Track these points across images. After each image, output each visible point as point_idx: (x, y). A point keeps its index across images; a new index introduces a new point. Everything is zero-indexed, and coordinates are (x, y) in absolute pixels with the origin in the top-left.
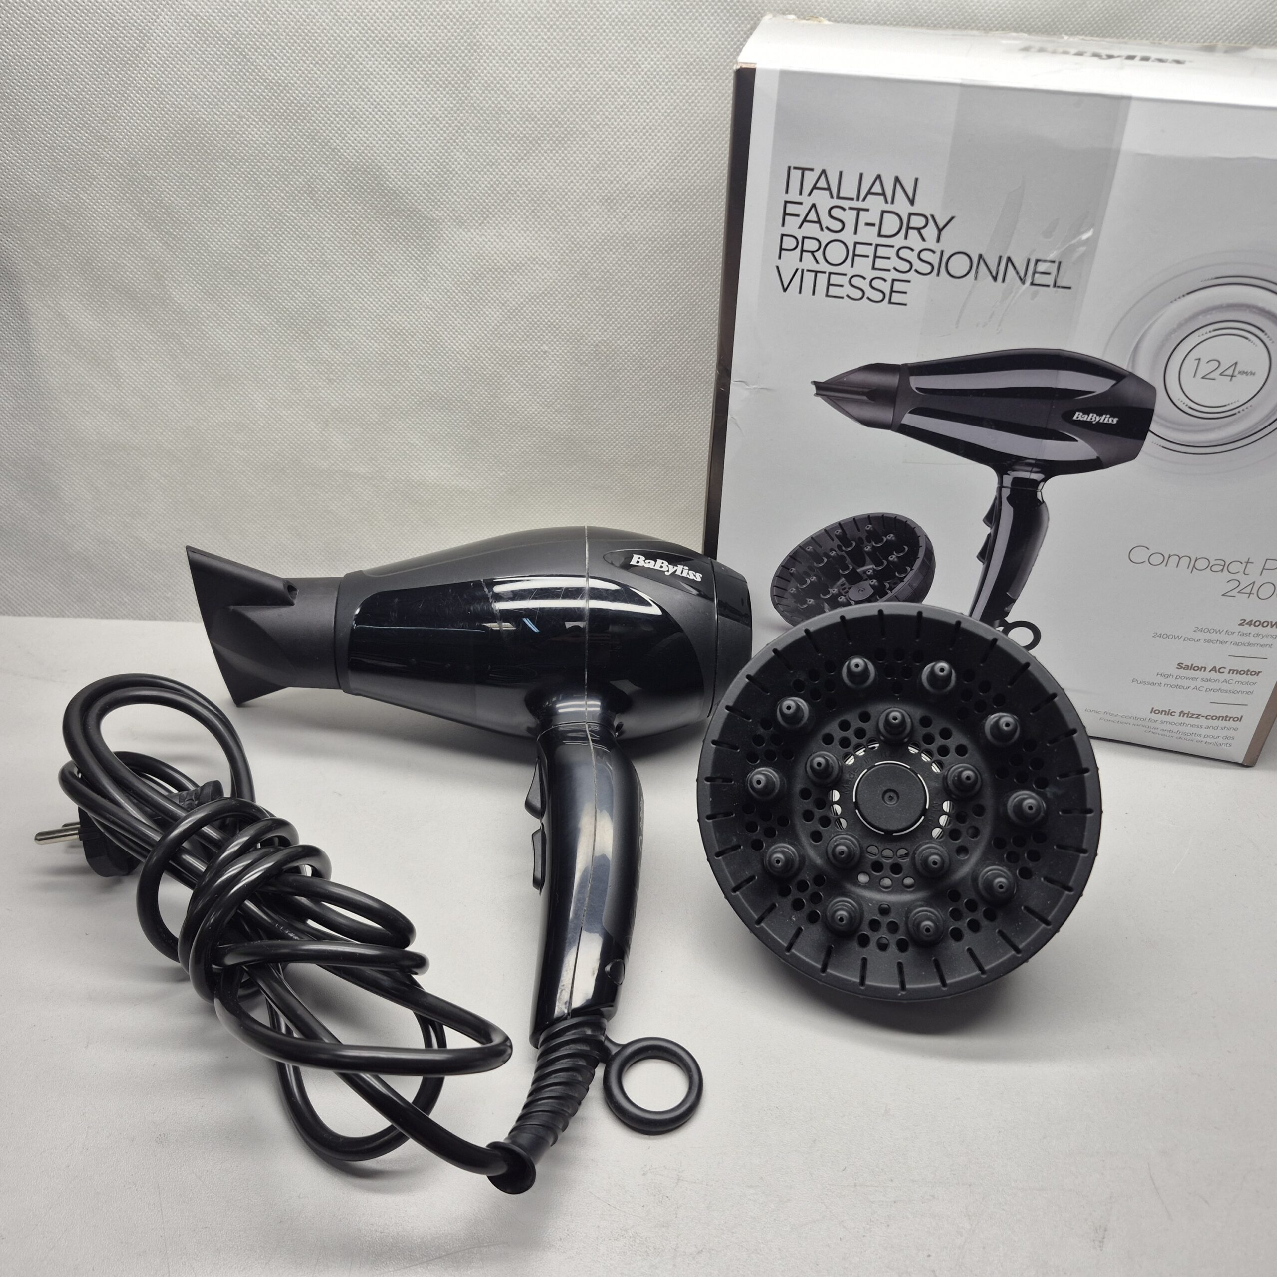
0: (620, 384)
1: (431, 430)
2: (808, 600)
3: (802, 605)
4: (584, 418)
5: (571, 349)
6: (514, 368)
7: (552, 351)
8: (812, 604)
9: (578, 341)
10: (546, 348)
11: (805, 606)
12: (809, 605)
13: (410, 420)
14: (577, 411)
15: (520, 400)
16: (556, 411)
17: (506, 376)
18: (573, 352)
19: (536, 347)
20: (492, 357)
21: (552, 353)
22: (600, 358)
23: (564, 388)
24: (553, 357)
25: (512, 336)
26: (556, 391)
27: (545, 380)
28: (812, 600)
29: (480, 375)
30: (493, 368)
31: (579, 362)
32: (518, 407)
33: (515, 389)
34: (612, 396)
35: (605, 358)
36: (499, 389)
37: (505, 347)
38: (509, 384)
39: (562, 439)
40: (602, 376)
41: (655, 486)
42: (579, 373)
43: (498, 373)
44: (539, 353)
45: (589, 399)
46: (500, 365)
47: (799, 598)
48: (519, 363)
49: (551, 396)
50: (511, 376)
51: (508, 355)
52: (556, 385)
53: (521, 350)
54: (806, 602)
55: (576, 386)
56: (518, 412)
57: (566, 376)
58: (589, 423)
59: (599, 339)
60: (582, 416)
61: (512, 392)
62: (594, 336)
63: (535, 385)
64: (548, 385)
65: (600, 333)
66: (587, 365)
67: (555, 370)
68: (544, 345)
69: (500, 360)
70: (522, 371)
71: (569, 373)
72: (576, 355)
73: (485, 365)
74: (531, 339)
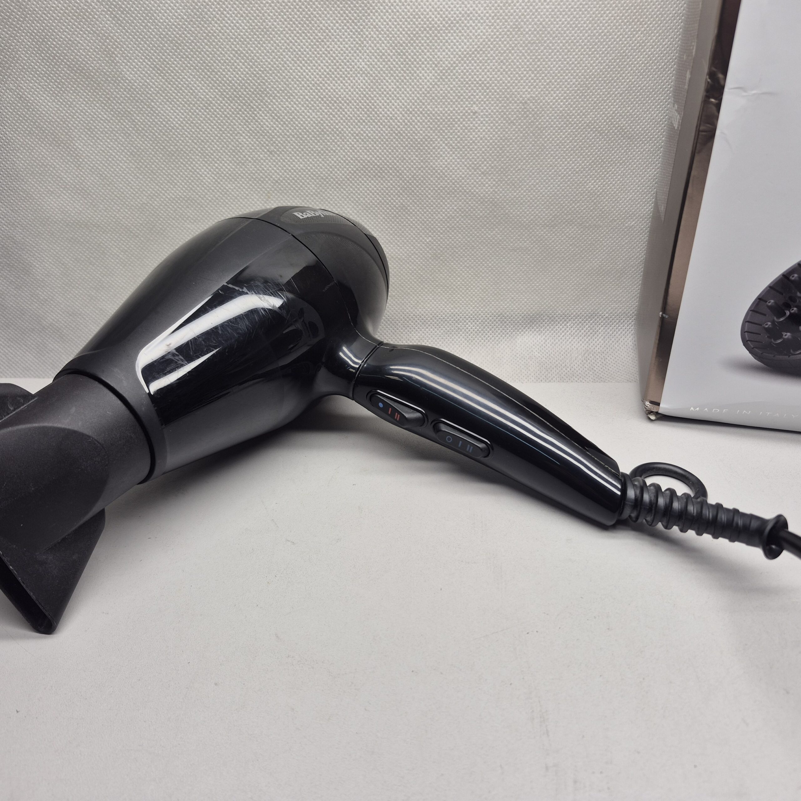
0: (545, 143)
1: (364, 199)
2: (784, 334)
3: (775, 340)
4: (509, 179)
5: (500, 108)
6: (444, 132)
7: (482, 112)
8: (788, 339)
9: (508, 100)
10: (476, 108)
11: (779, 341)
12: (784, 339)
13: (345, 190)
14: (502, 172)
15: (449, 164)
16: (482, 173)
17: (436, 140)
18: (502, 111)
19: (466, 109)
20: (424, 121)
21: (482, 114)
22: (527, 116)
23: (491, 150)
24: (482, 117)
25: (444, 98)
26: (483, 153)
27: (474, 142)
28: (789, 334)
29: (412, 141)
30: (424, 132)
31: (507, 122)
32: (446, 171)
33: (444, 153)
34: (537, 156)
35: (533, 116)
36: (429, 154)
37: (436, 109)
38: (439, 148)
39: (486, 202)
40: (528, 135)
41: (571, 245)
42: (507, 133)
43: (429, 138)
44: (469, 115)
45: (515, 159)
46: (431, 129)
47: (774, 332)
48: (449, 126)
49: (478, 158)
50: (441, 140)
51: (438, 118)
52: (483, 147)
53: (452, 112)
54: (781, 336)
55: (503, 147)
56: (446, 176)
57: (494, 136)
58: (513, 185)
59: (529, 96)
60: (506, 177)
61: (441, 156)
62: (524, 94)
63: (464, 147)
64: (476, 147)
65: (529, 90)
66: (514, 125)
67: (484, 131)
68: (474, 105)
69: (431, 124)
70: (451, 134)
71: (496, 133)
72: (505, 114)
73: (416, 130)
74: (462, 101)
